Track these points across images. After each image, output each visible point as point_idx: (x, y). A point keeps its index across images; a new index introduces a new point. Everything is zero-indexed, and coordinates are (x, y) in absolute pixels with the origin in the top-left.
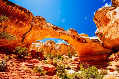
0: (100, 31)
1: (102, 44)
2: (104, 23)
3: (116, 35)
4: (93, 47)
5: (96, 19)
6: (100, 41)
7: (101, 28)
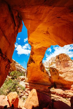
0: (57, 68)
1: (50, 77)
2: (63, 65)
3: (70, 79)
4: (43, 77)
5: (58, 58)
6: (49, 74)
7: (59, 66)
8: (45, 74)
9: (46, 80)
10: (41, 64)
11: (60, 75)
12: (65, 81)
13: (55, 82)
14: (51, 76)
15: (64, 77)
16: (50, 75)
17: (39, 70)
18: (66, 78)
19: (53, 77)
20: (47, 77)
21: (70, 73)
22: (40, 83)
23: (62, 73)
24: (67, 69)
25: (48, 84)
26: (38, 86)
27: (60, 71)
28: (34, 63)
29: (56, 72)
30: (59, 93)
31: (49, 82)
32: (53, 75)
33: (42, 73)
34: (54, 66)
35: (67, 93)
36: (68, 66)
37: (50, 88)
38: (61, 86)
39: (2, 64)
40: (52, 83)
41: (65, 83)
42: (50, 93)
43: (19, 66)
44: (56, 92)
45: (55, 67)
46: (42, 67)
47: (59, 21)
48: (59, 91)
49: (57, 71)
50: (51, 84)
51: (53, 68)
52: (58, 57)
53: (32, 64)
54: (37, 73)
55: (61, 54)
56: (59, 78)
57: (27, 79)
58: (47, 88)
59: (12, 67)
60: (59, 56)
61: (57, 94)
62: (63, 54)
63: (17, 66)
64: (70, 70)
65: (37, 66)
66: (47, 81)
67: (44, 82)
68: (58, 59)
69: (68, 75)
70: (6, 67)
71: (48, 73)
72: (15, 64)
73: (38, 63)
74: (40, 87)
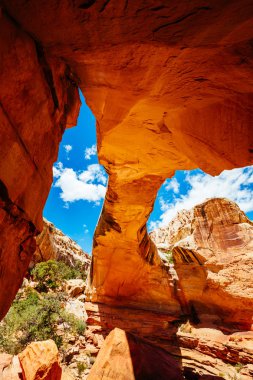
0: (199, 248)
1: (175, 281)
2: (220, 238)
3: (249, 289)
4: (150, 282)
5: (203, 214)
6: (172, 271)
7: (206, 244)
8: (158, 273)
9: (161, 294)
10: (142, 237)
11: (211, 275)
12: (230, 296)
13: (192, 302)
14: (181, 278)
15: (227, 284)
16: (176, 277)
17: (136, 258)
18: (231, 286)
19: (184, 283)
20: (165, 281)
21: (245, 267)
22: (137, 304)
23: (216, 268)
24: (233, 253)
25: (169, 308)
26: (132, 316)
27: (211, 260)
28: (119, 231)
29: (196, 265)
30: (210, 344)
31: (173, 302)
32: (186, 275)
33: (148, 267)
34: (189, 241)
35: (240, 345)
36: (239, 242)
37: (175, 324)
38: (215, 317)
39: (7, 238)
40: (182, 307)
41: (232, 305)
42: (178, 342)
43: (63, 243)
44: (196, 342)
45: (193, 247)
46: (146, 245)
47: (201, 91)
48: (210, 336)
49: (201, 261)
50: (179, 309)
51: (184, 251)
52: (201, 210)
53: (110, 235)
54: (129, 269)
55: (213, 201)
56: (209, 286)
57: (91, 290)
58: (166, 324)
59: (41, 246)
60: (203, 207)
61: (204, 349)
62: (219, 200)
63: (58, 243)
64: (245, 258)
65: (130, 244)
66: (165, 297)
67: (153, 302)
68: (201, 219)
69: (241, 274)
70: (21, 248)
71: (168, 268)
72: (51, 236)
73: (132, 233)
74: (141, 321)
